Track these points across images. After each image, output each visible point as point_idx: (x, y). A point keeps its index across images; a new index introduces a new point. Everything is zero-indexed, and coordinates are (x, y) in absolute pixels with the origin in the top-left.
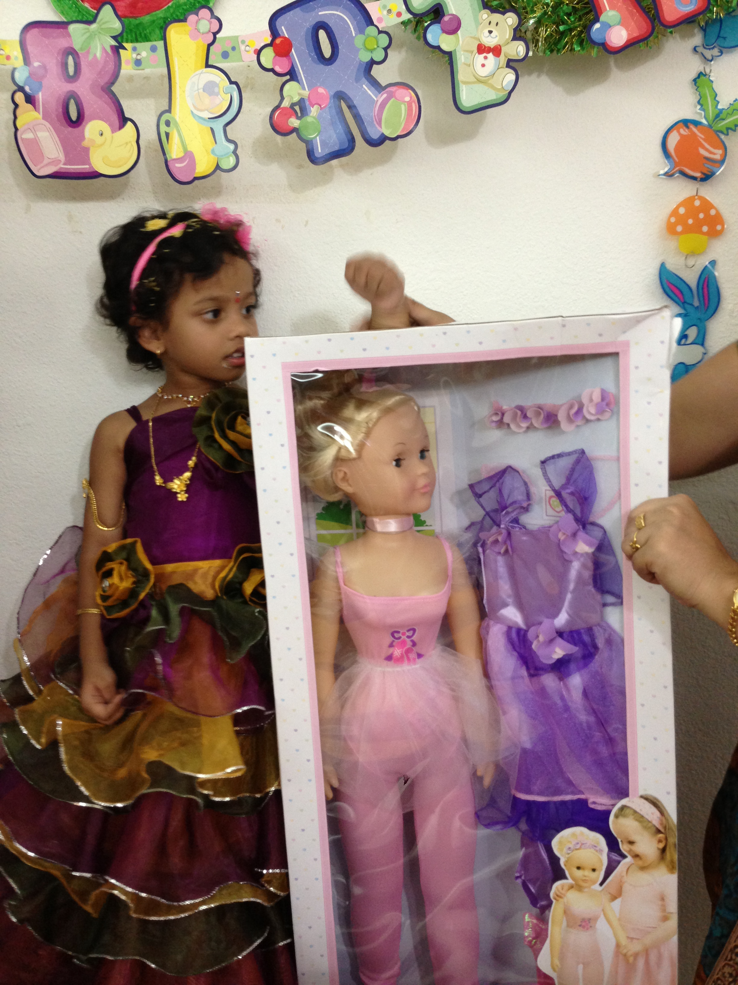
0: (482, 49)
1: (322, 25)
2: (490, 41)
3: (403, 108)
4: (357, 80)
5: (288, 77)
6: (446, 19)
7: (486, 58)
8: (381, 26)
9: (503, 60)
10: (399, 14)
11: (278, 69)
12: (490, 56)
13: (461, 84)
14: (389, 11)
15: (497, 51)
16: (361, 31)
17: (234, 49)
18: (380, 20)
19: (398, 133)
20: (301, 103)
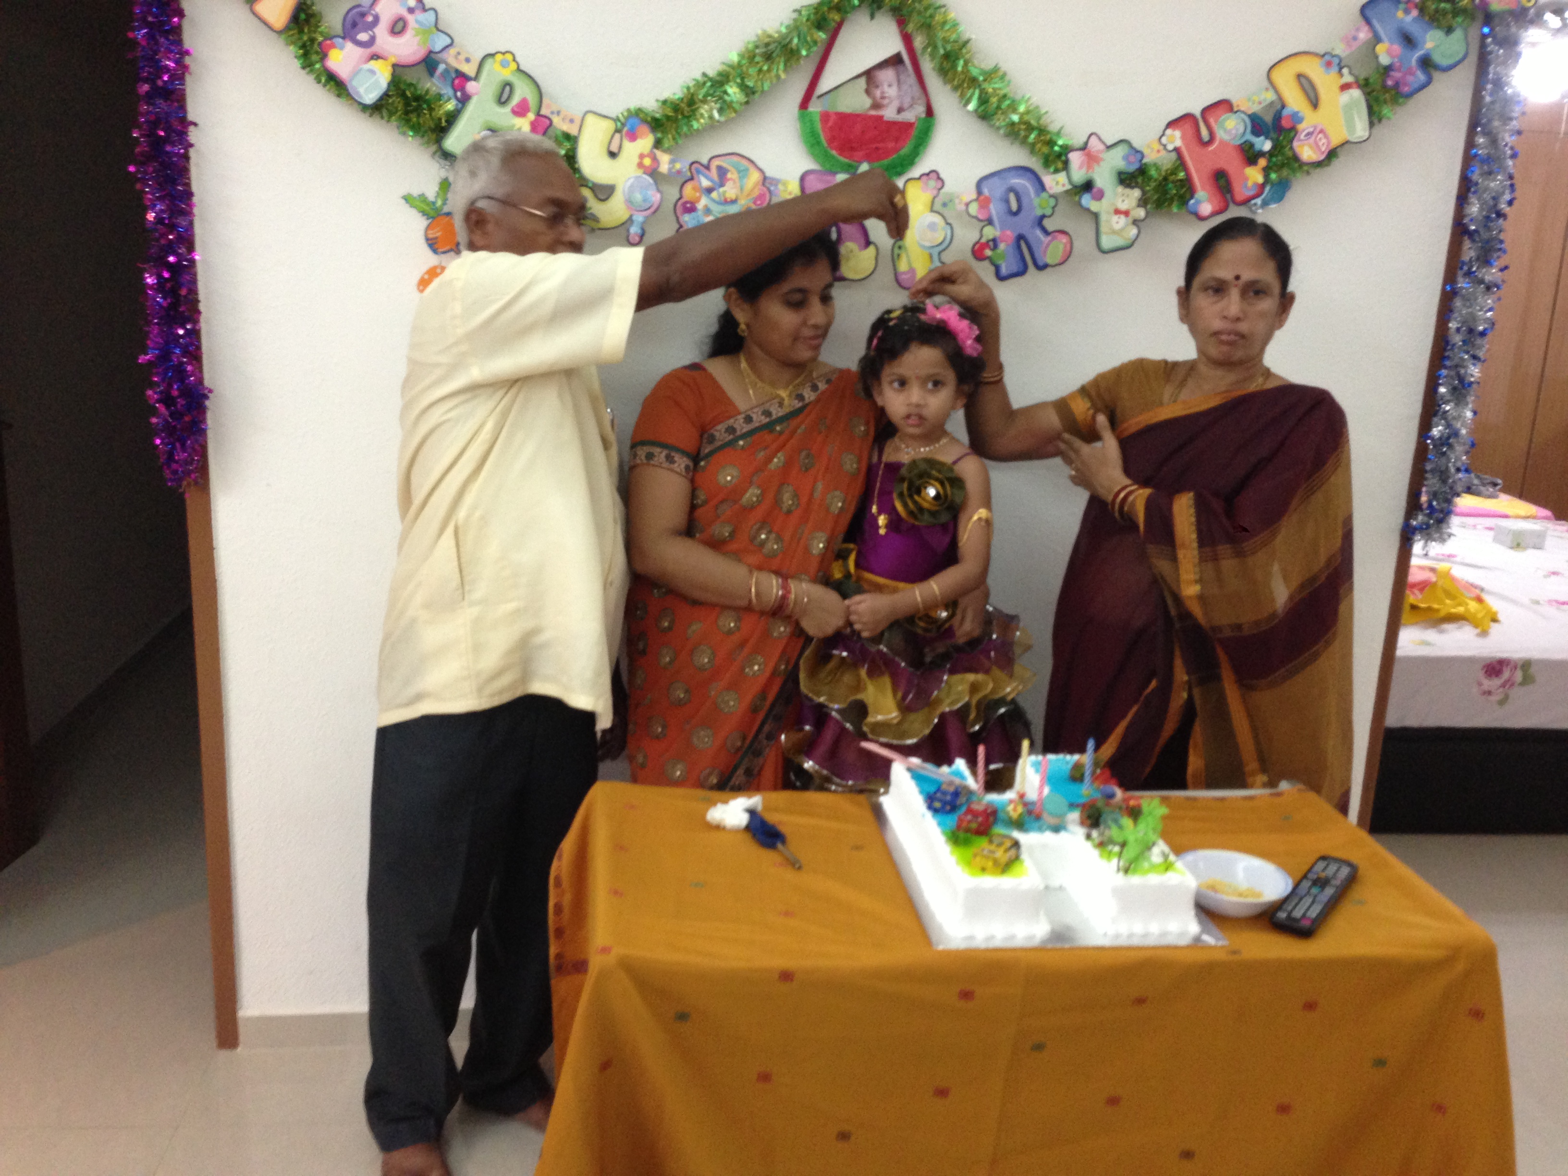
0: (1117, 212)
1: (1012, 189)
2: (1123, 207)
3: (1061, 247)
4: (1033, 227)
5: (986, 223)
6: (1095, 190)
7: (1119, 218)
8: (1051, 192)
9: (1130, 219)
10: (1064, 185)
11: (980, 217)
12: (1122, 217)
13: (1102, 234)
14: (1057, 183)
15: (1126, 213)
16: (1038, 195)
17: (951, 201)
18: (1051, 188)
19: (1057, 261)
20: (994, 240)
